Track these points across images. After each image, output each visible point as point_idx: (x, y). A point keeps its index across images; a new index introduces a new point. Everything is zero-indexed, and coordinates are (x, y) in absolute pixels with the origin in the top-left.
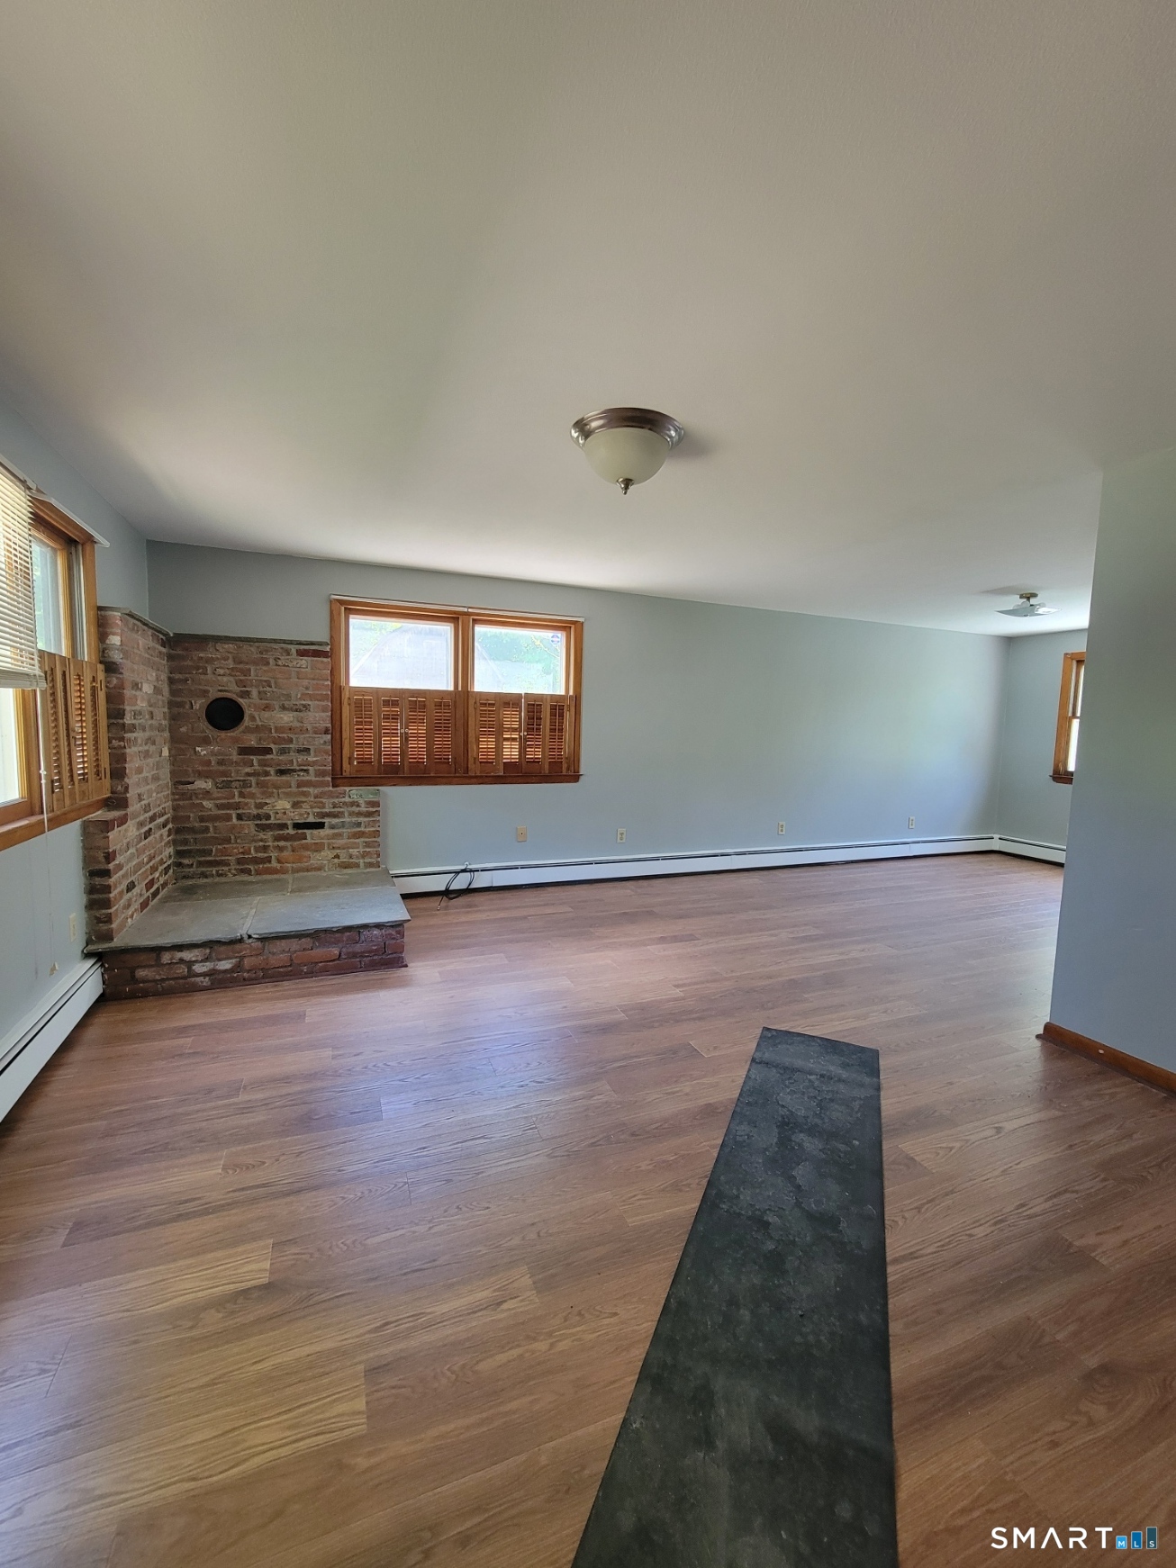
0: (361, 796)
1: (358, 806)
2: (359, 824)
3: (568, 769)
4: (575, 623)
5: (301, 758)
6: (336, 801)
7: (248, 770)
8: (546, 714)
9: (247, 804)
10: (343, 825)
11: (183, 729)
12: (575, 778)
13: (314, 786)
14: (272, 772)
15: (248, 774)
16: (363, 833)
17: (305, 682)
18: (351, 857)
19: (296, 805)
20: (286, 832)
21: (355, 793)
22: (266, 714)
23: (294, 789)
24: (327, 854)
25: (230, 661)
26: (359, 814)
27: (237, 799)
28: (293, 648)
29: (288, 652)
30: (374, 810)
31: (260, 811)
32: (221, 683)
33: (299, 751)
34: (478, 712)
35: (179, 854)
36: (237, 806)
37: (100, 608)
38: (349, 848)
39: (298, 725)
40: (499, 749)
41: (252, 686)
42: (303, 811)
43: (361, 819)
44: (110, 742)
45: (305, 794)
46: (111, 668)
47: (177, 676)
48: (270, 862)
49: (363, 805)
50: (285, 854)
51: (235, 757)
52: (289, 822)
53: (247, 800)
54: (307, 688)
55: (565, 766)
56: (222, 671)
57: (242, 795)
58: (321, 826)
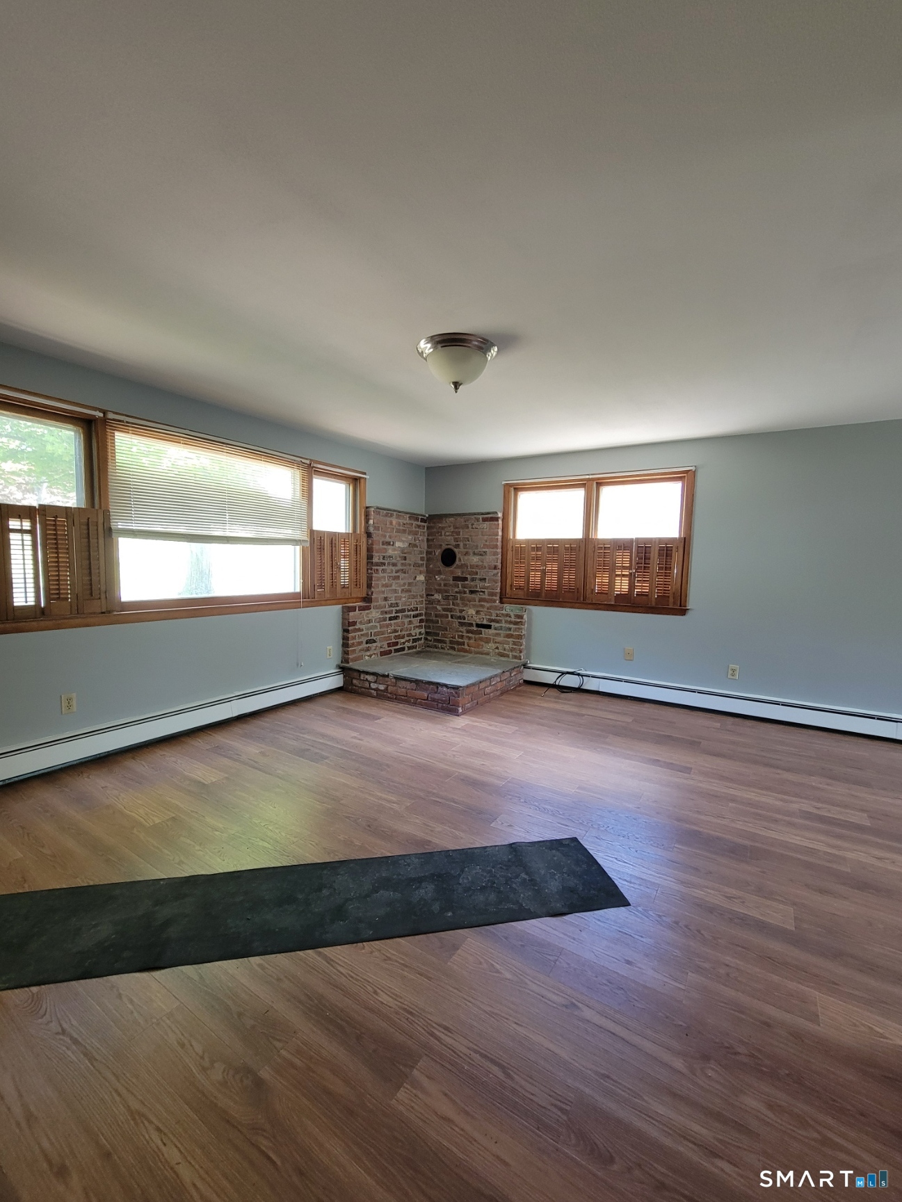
0: (512, 610)
1: (510, 617)
2: (510, 629)
3: (674, 603)
4: (687, 472)
5: (482, 584)
6: (498, 612)
7: (457, 590)
8: (654, 555)
9: (455, 609)
10: (501, 628)
11: (431, 566)
12: (682, 611)
13: (487, 602)
14: (468, 592)
15: (457, 592)
16: (512, 635)
17: (486, 537)
18: (505, 650)
19: (478, 612)
20: (472, 628)
21: (508, 608)
22: (466, 558)
23: (477, 603)
24: (492, 645)
25: (452, 527)
26: (511, 622)
27: (451, 606)
28: (481, 517)
29: (478, 520)
30: (519, 620)
31: (461, 614)
32: (447, 540)
33: (481, 580)
34: (596, 554)
35: (427, 633)
36: (450, 610)
37: (367, 508)
38: (503, 644)
39: (481, 564)
40: (611, 584)
41: (460, 541)
42: (481, 616)
43: (512, 626)
44: (368, 571)
45: (482, 606)
46: (369, 535)
47: (430, 538)
48: (464, 645)
49: (513, 617)
50: (472, 641)
51: (451, 582)
52: (474, 623)
53: (456, 607)
54: (486, 541)
55: (671, 600)
56: (447, 534)
57: (453, 604)
58: (489, 627)
